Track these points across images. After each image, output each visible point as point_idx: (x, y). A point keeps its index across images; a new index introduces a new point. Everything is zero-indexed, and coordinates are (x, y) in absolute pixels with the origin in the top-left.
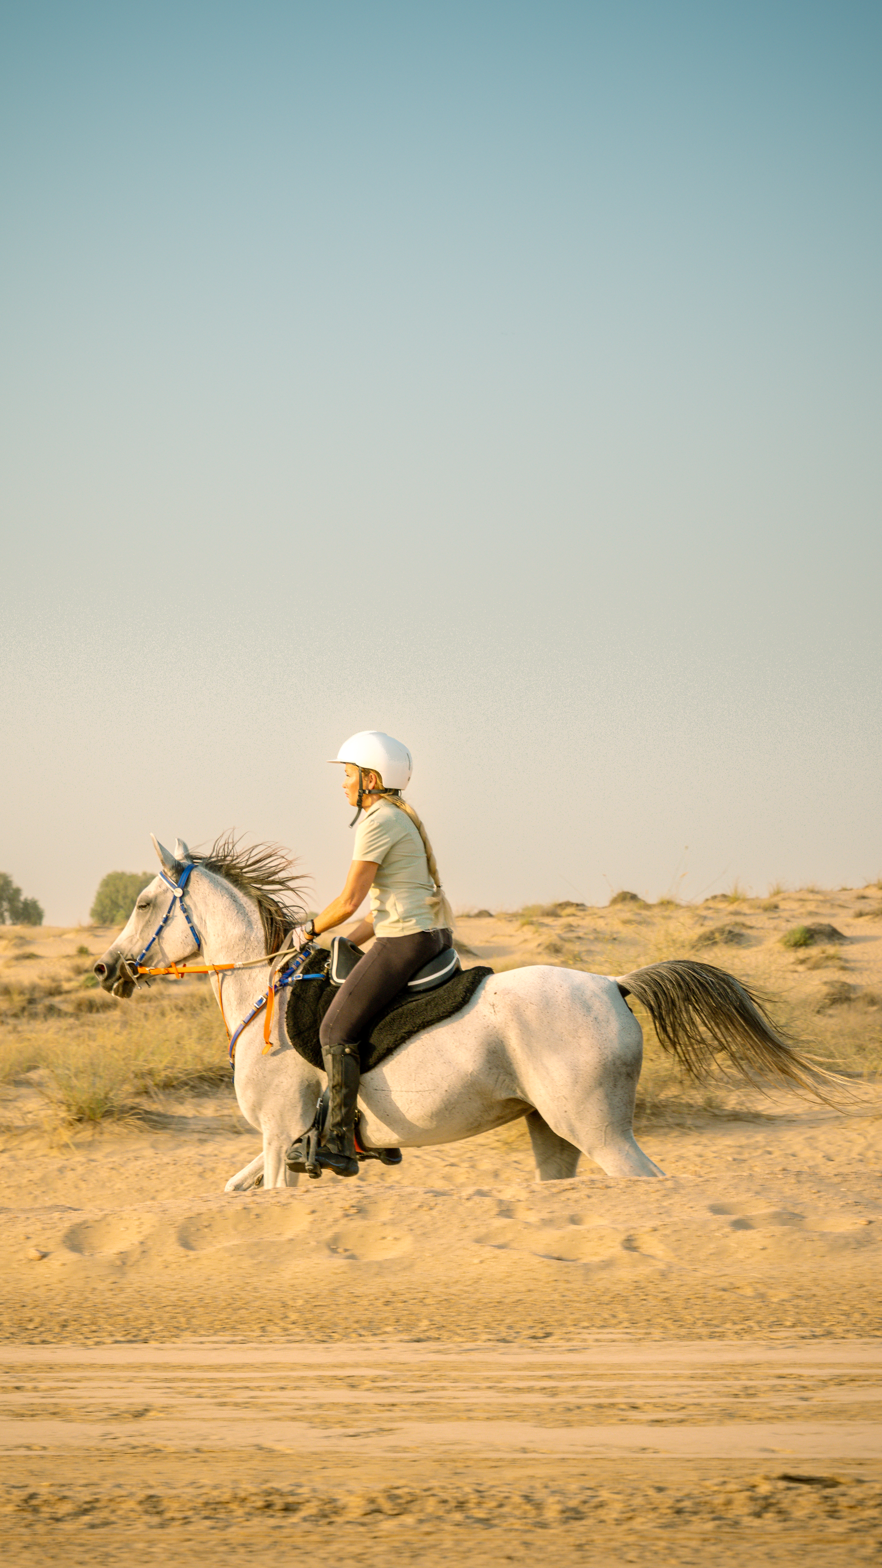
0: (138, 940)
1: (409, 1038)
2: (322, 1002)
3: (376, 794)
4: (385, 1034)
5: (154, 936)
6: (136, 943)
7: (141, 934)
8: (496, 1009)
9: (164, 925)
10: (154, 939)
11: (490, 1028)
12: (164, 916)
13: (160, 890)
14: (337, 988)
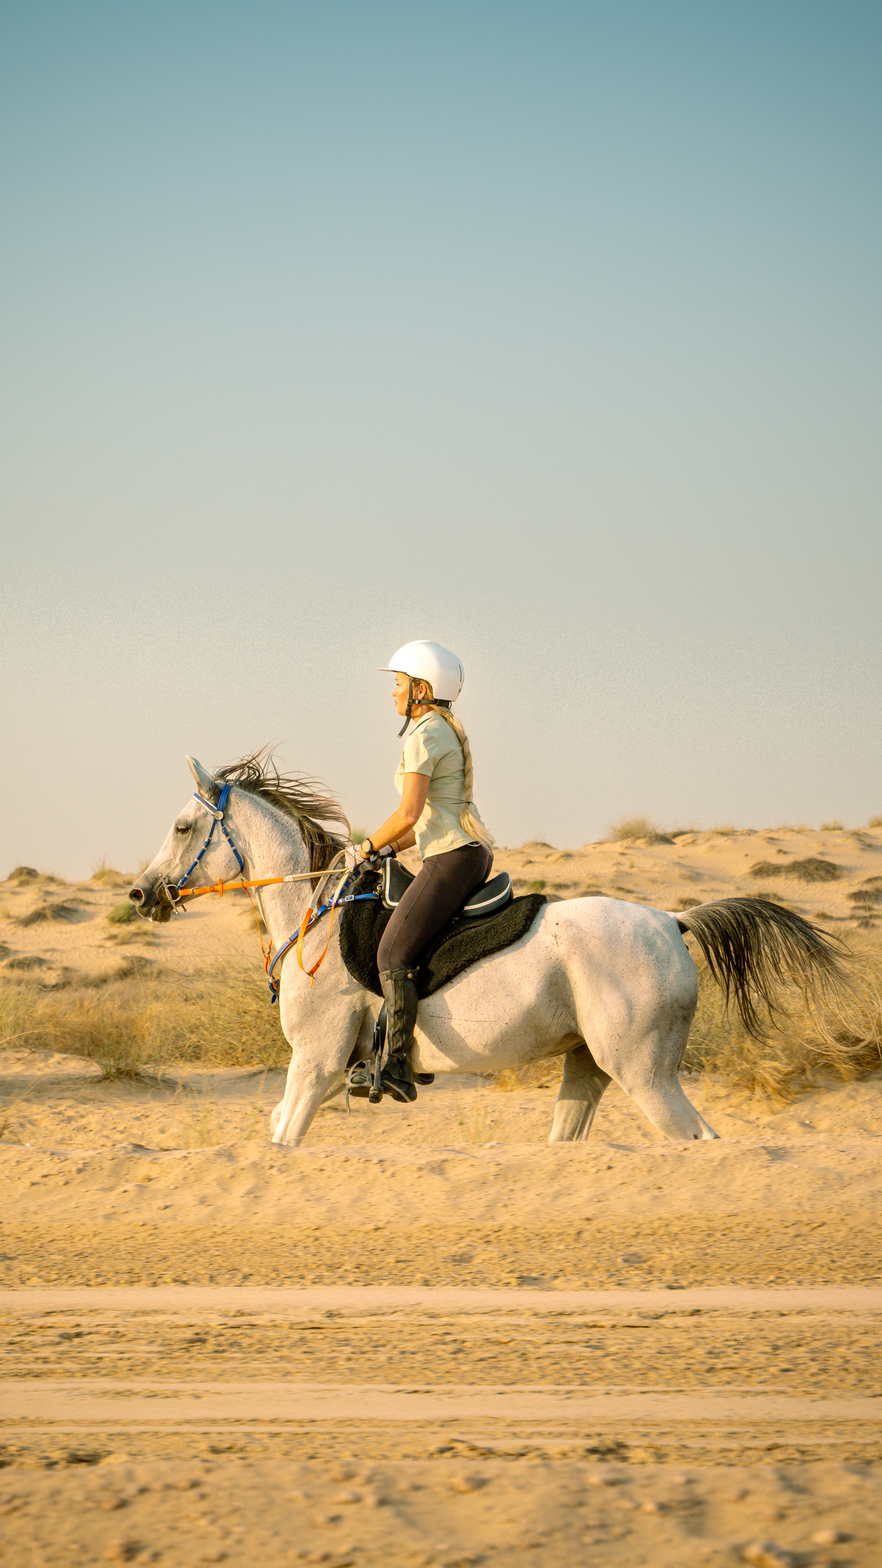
0: (177, 865)
1: (469, 966)
2: (377, 927)
3: (426, 704)
4: (444, 961)
5: (196, 860)
6: (175, 868)
7: (181, 858)
8: (559, 941)
9: (206, 849)
10: (196, 864)
11: (552, 960)
12: (206, 840)
13: (199, 814)
14: (391, 910)
